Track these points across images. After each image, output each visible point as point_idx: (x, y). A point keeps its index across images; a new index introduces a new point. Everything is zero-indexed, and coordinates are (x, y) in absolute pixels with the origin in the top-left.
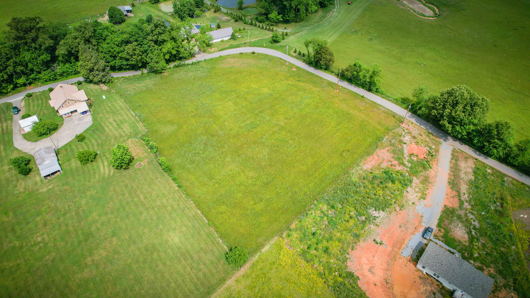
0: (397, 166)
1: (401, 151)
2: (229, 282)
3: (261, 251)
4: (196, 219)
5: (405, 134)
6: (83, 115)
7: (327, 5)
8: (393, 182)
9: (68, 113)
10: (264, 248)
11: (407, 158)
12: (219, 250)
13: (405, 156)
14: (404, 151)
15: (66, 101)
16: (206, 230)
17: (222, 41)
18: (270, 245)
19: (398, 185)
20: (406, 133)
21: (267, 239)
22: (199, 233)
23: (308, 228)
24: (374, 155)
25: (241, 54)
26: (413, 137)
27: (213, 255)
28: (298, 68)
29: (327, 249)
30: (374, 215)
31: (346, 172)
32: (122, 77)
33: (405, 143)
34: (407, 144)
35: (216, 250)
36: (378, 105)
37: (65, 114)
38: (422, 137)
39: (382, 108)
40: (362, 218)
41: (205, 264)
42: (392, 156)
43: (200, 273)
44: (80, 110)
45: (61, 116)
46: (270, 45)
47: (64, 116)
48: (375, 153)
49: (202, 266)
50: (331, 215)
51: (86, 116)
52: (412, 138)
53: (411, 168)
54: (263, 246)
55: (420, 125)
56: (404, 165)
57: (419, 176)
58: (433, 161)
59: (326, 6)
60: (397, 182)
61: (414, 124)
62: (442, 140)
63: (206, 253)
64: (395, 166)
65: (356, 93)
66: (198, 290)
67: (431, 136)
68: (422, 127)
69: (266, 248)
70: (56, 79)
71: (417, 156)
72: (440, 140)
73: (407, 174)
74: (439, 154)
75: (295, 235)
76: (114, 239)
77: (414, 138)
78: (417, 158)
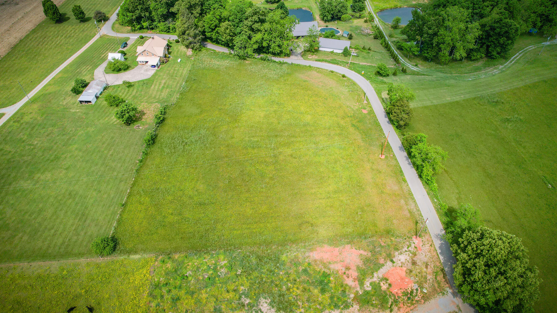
0: (351, 279)
1: (379, 266)
2: (83, 261)
3: (130, 256)
4: (120, 195)
5: (406, 251)
6: (151, 68)
7: (496, 56)
8: (323, 291)
9: (143, 62)
10: (135, 256)
11: (375, 279)
12: (105, 230)
13: (375, 275)
14: (381, 269)
15: (145, 51)
16: (116, 208)
17: (332, 52)
18: (141, 257)
19: (325, 298)
20: (410, 251)
21: (145, 251)
22: (109, 206)
23: (186, 268)
24: (337, 249)
25: (332, 72)
26: (413, 260)
27: (99, 231)
28: (371, 112)
29: (178, 299)
30: (261, 308)
31: (283, 244)
32: (213, 50)
33: (392, 261)
34: (395, 264)
35: (104, 229)
36: (413, 199)
37: (140, 62)
38: (425, 270)
39: (413, 205)
40: (245, 300)
41: (86, 233)
42: (359, 264)
43: (75, 238)
44: (151, 63)
45: (138, 62)
46: (372, 75)
47: (139, 62)
48: (341, 248)
49: (82, 233)
50: (221, 273)
51: (152, 69)
52: (410, 261)
53: (367, 293)
54: (136, 252)
55: (440, 253)
56: (362, 284)
57: (364, 309)
58: (406, 306)
59: (494, 59)
60: (327, 295)
61: (432, 248)
62: (450, 291)
63: (96, 225)
64: (348, 277)
65: (401, 171)
66: (60, 249)
67: (440, 277)
68: (441, 258)
69: (136, 257)
70: (169, 32)
71: (390, 285)
72: (448, 289)
73: (352, 296)
74: (424, 303)
75: (170, 265)
76: (64, 172)
77: (414, 263)
78: (388, 288)
